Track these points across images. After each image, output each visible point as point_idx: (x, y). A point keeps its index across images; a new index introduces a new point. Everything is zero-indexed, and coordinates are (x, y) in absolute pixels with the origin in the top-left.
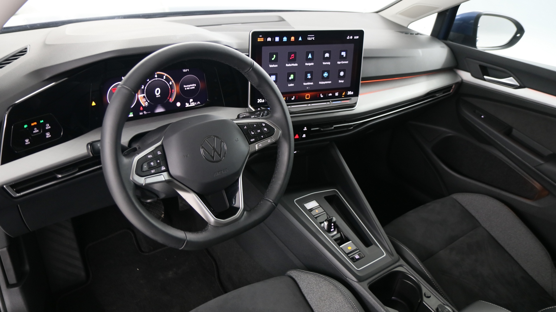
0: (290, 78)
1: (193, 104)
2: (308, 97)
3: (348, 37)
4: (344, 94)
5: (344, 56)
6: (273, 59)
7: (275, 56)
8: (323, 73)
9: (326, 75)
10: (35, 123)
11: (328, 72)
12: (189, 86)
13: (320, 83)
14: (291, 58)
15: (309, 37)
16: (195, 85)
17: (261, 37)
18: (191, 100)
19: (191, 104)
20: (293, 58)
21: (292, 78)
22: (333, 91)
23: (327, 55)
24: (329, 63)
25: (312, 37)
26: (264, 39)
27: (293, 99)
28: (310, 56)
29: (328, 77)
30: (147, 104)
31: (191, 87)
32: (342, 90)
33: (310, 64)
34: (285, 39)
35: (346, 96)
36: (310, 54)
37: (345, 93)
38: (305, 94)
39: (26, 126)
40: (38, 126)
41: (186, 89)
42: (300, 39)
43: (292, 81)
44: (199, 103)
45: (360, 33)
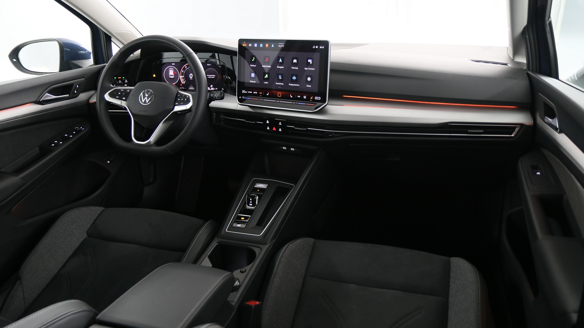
0: (265, 77)
1: (212, 89)
2: (279, 95)
3: (314, 46)
4: (311, 98)
5: (311, 63)
6: (253, 60)
7: (254, 58)
8: (292, 76)
9: (294, 78)
10: (120, 78)
11: (296, 76)
12: (211, 76)
13: (289, 84)
14: (266, 61)
15: (280, 45)
16: (215, 76)
17: (245, 43)
18: (212, 86)
19: (211, 88)
20: (267, 60)
21: (267, 77)
22: (302, 93)
23: (295, 61)
24: (297, 68)
25: (282, 45)
26: (247, 45)
27: (267, 95)
28: (281, 61)
29: (296, 80)
30: (184, 82)
31: (212, 76)
32: (310, 94)
33: (281, 67)
34: (261, 45)
35: (314, 100)
36: (281, 59)
37: (313, 98)
38: (277, 92)
39: (115, 78)
40: (121, 79)
41: (208, 77)
42: (273, 46)
43: (267, 80)
44: (217, 89)
45: (326, 44)
